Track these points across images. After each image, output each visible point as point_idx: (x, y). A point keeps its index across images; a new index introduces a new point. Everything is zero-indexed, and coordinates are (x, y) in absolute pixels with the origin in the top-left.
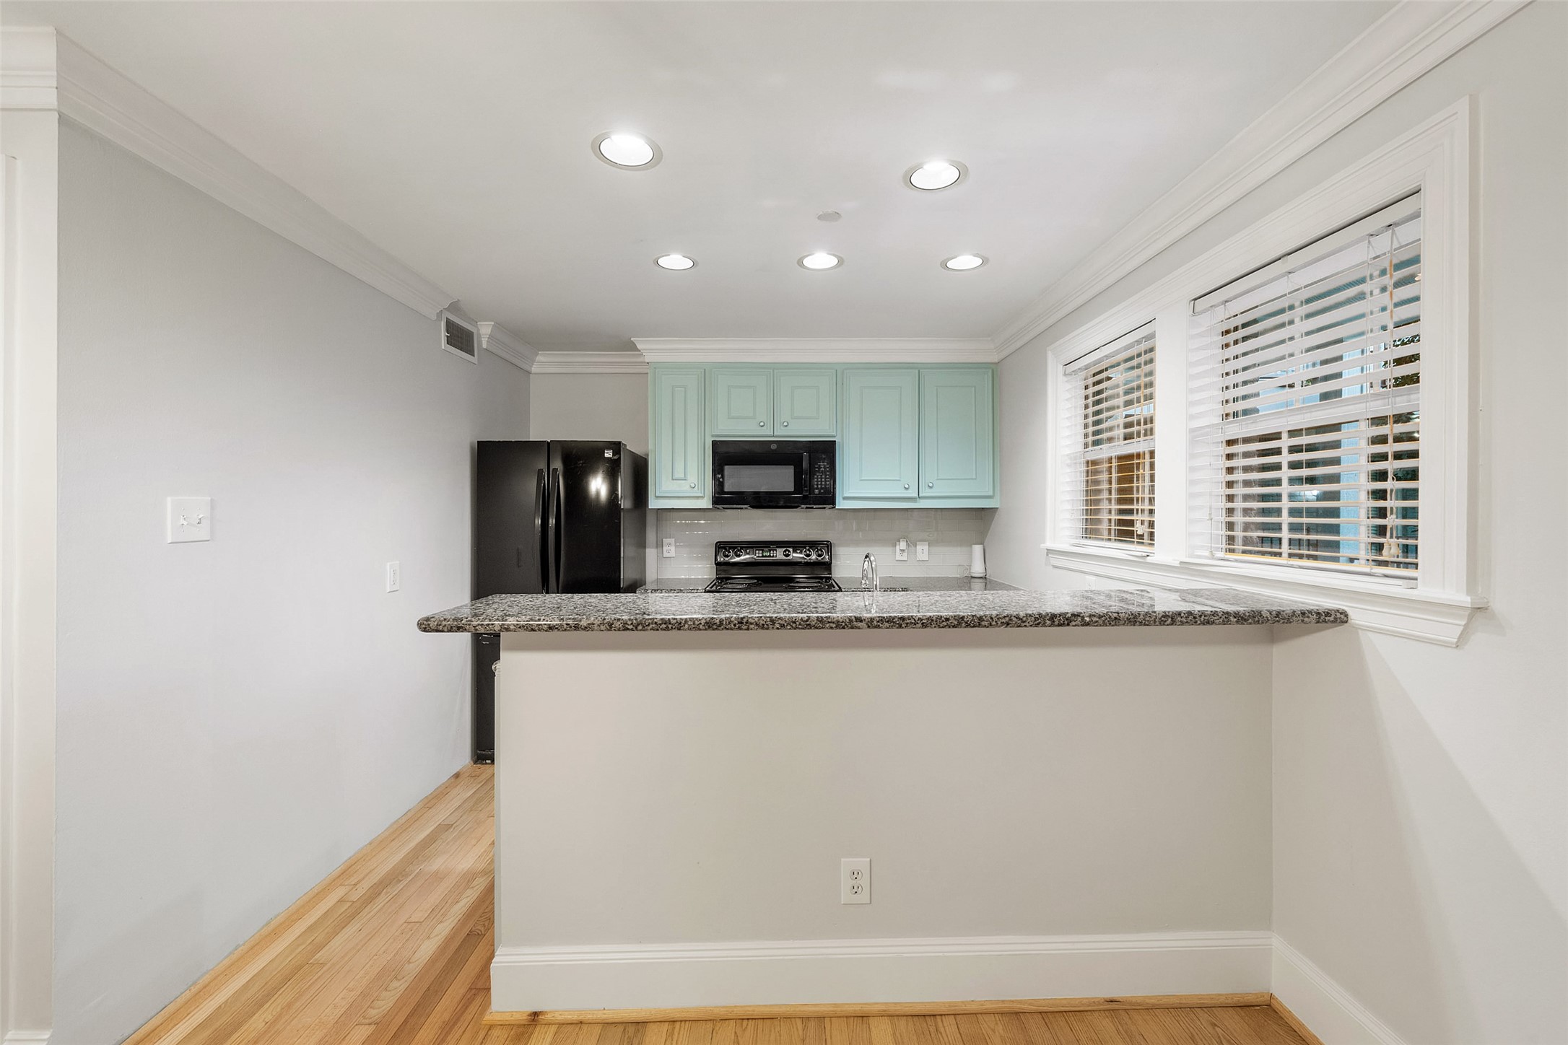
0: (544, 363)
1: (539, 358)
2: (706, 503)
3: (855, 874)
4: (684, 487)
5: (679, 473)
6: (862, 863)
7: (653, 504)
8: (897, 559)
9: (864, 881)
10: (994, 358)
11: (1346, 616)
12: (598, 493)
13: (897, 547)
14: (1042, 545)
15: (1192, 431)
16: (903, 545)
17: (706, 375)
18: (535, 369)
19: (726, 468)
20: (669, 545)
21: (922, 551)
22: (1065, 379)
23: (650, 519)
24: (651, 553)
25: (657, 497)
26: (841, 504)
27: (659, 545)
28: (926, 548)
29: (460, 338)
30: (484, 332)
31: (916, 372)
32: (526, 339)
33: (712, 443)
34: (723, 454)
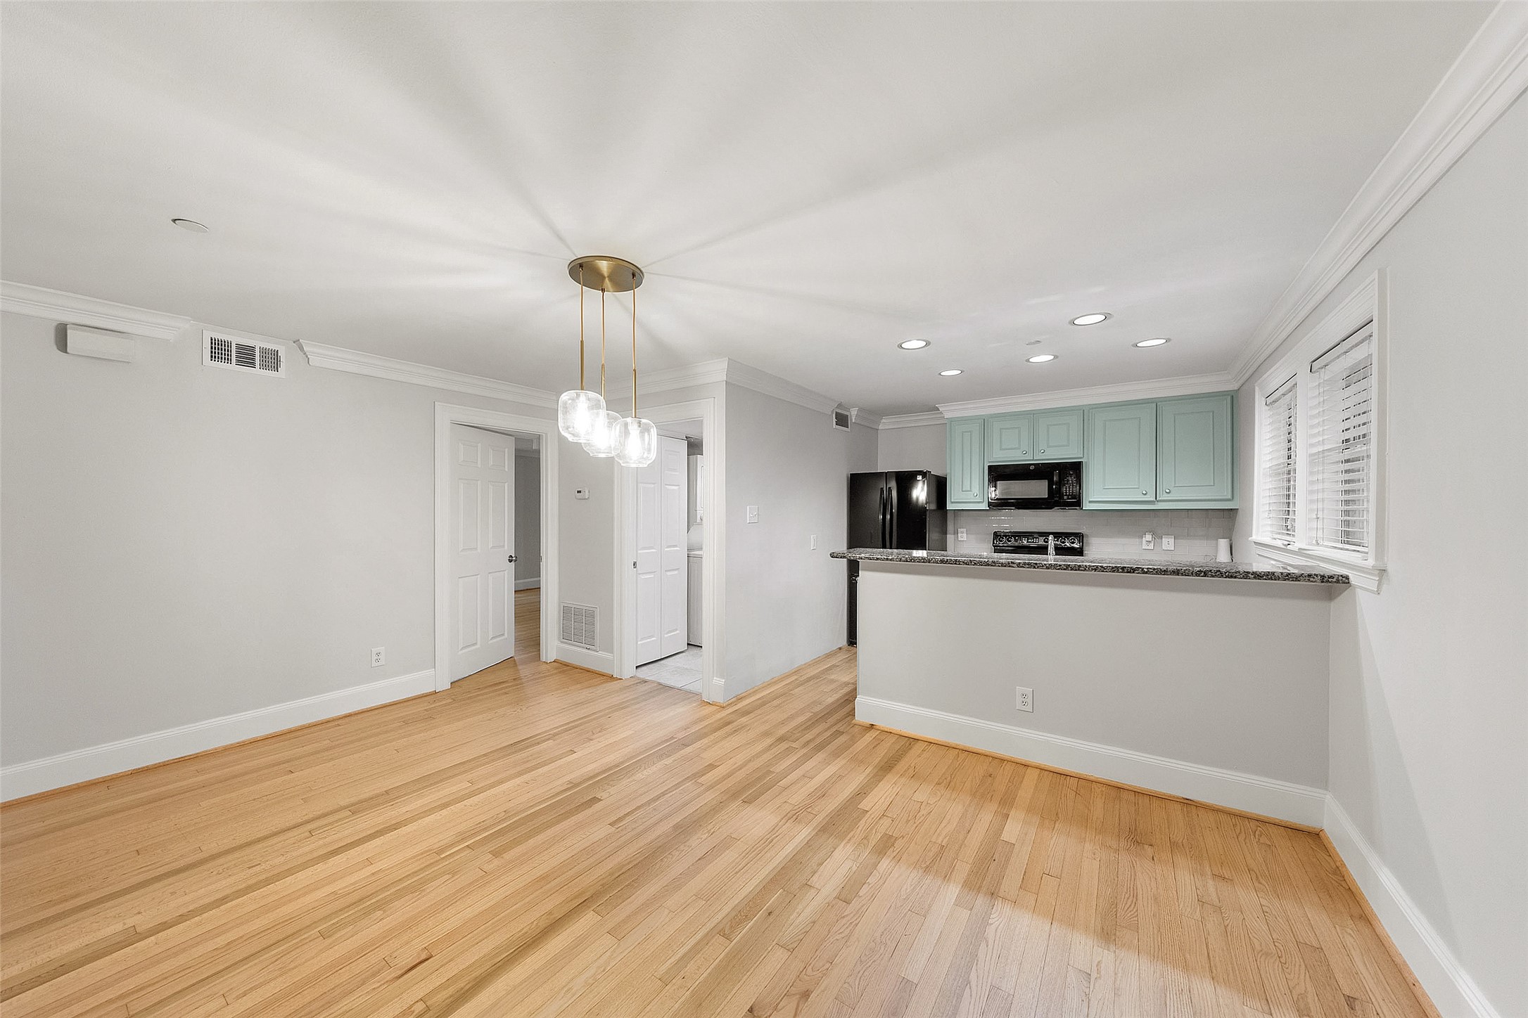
0: (885, 424)
1: (883, 421)
2: (984, 506)
3: (1025, 696)
4: (970, 497)
5: (967, 487)
7: (949, 507)
8: (1144, 548)
9: (1029, 700)
10: (1234, 386)
11: (1348, 579)
12: (917, 499)
13: (1143, 539)
15: (1311, 455)
16: (1148, 537)
17: (985, 423)
18: (880, 427)
19: (998, 483)
20: (961, 532)
21: (1168, 543)
22: (1267, 408)
23: (950, 516)
24: (950, 538)
25: (952, 502)
26: (1087, 506)
27: (956, 533)
28: (1172, 540)
29: (842, 420)
30: (853, 414)
31: (1154, 405)
32: (875, 413)
33: (990, 467)
34: (998, 474)
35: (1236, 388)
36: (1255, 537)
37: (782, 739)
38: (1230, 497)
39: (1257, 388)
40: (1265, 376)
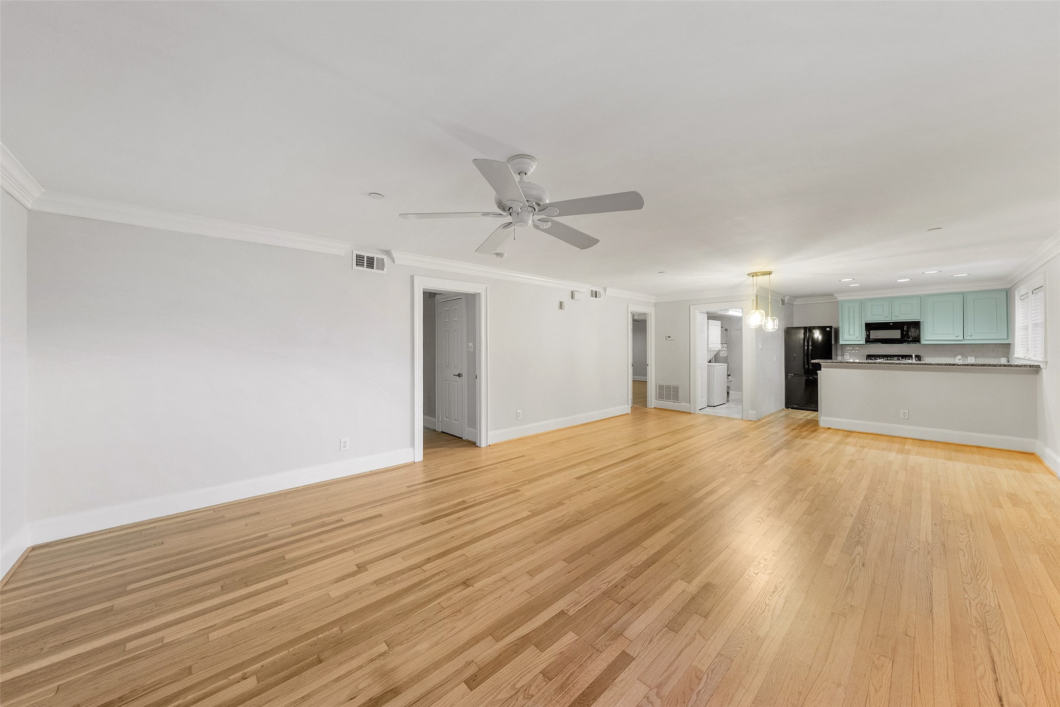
0: (797, 302)
1: (797, 300)
2: (863, 342)
3: (904, 413)
4: (854, 338)
5: (852, 332)
6: (907, 411)
7: (841, 342)
9: (907, 415)
10: (1007, 287)
11: (1039, 366)
12: (818, 338)
13: (957, 358)
14: (1014, 356)
17: (863, 303)
18: (795, 303)
19: (871, 331)
20: (847, 355)
22: (1020, 301)
23: (839, 347)
24: (839, 358)
25: (843, 340)
26: (923, 342)
27: (843, 355)
29: (783, 302)
30: (786, 299)
31: (962, 295)
32: (795, 297)
33: (865, 323)
34: (870, 327)
35: (1009, 287)
36: (1016, 355)
37: (794, 429)
38: (1006, 338)
39: (1016, 292)
40: (1019, 288)
